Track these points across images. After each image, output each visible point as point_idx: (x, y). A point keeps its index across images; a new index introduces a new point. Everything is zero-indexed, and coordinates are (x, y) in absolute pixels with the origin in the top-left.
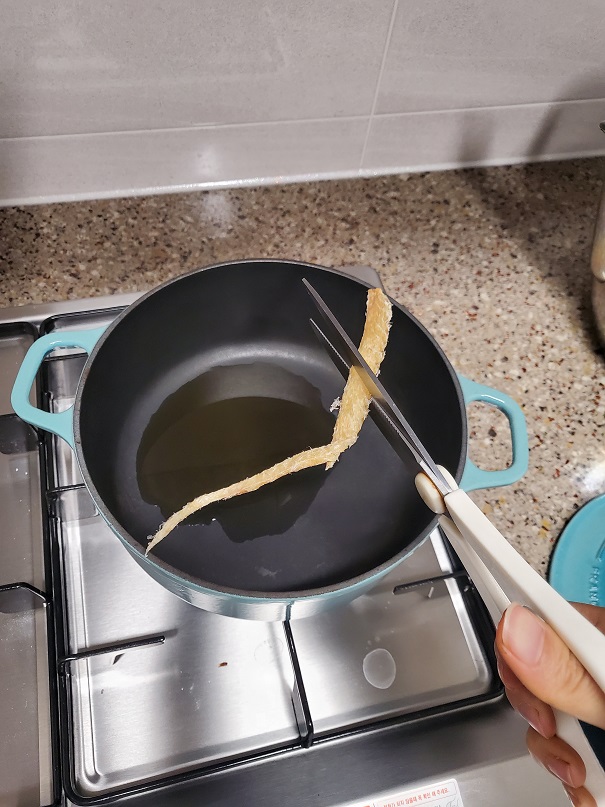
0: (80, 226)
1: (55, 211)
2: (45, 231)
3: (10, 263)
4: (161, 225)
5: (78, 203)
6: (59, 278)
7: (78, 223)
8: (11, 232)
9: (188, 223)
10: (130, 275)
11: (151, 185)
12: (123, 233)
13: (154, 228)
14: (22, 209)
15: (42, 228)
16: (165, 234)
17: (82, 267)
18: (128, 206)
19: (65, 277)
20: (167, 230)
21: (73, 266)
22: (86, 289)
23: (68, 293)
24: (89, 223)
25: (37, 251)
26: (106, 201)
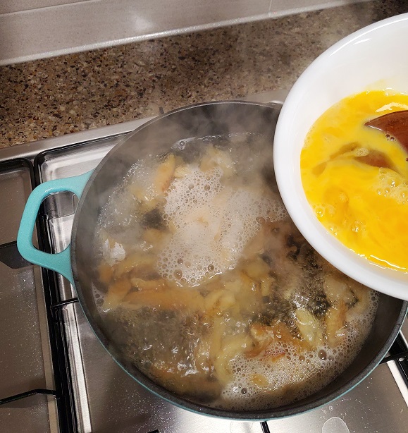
0: (58, 76)
1: (38, 65)
2: (32, 82)
3: (8, 110)
4: (120, 70)
5: (55, 58)
6: (45, 118)
7: (56, 73)
8: (7, 86)
9: (141, 66)
10: (100, 112)
11: (110, 39)
12: (92, 78)
13: (116, 72)
14: (14, 66)
15: (30, 80)
16: (124, 77)
17: (62, 108)
18: (93, 57)
19: (50, 117)
20: (125, 73)
21: (56, 108)
22: (67, 126)
23: (53, 130)
24: (65, 73)
25: (27, 99)
26: (77, 55)
